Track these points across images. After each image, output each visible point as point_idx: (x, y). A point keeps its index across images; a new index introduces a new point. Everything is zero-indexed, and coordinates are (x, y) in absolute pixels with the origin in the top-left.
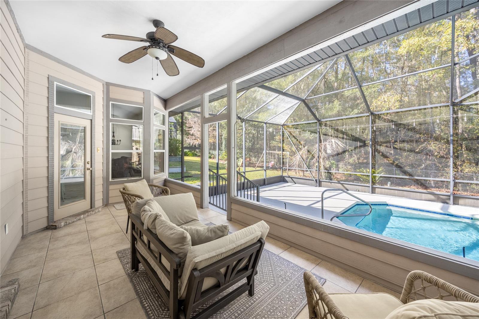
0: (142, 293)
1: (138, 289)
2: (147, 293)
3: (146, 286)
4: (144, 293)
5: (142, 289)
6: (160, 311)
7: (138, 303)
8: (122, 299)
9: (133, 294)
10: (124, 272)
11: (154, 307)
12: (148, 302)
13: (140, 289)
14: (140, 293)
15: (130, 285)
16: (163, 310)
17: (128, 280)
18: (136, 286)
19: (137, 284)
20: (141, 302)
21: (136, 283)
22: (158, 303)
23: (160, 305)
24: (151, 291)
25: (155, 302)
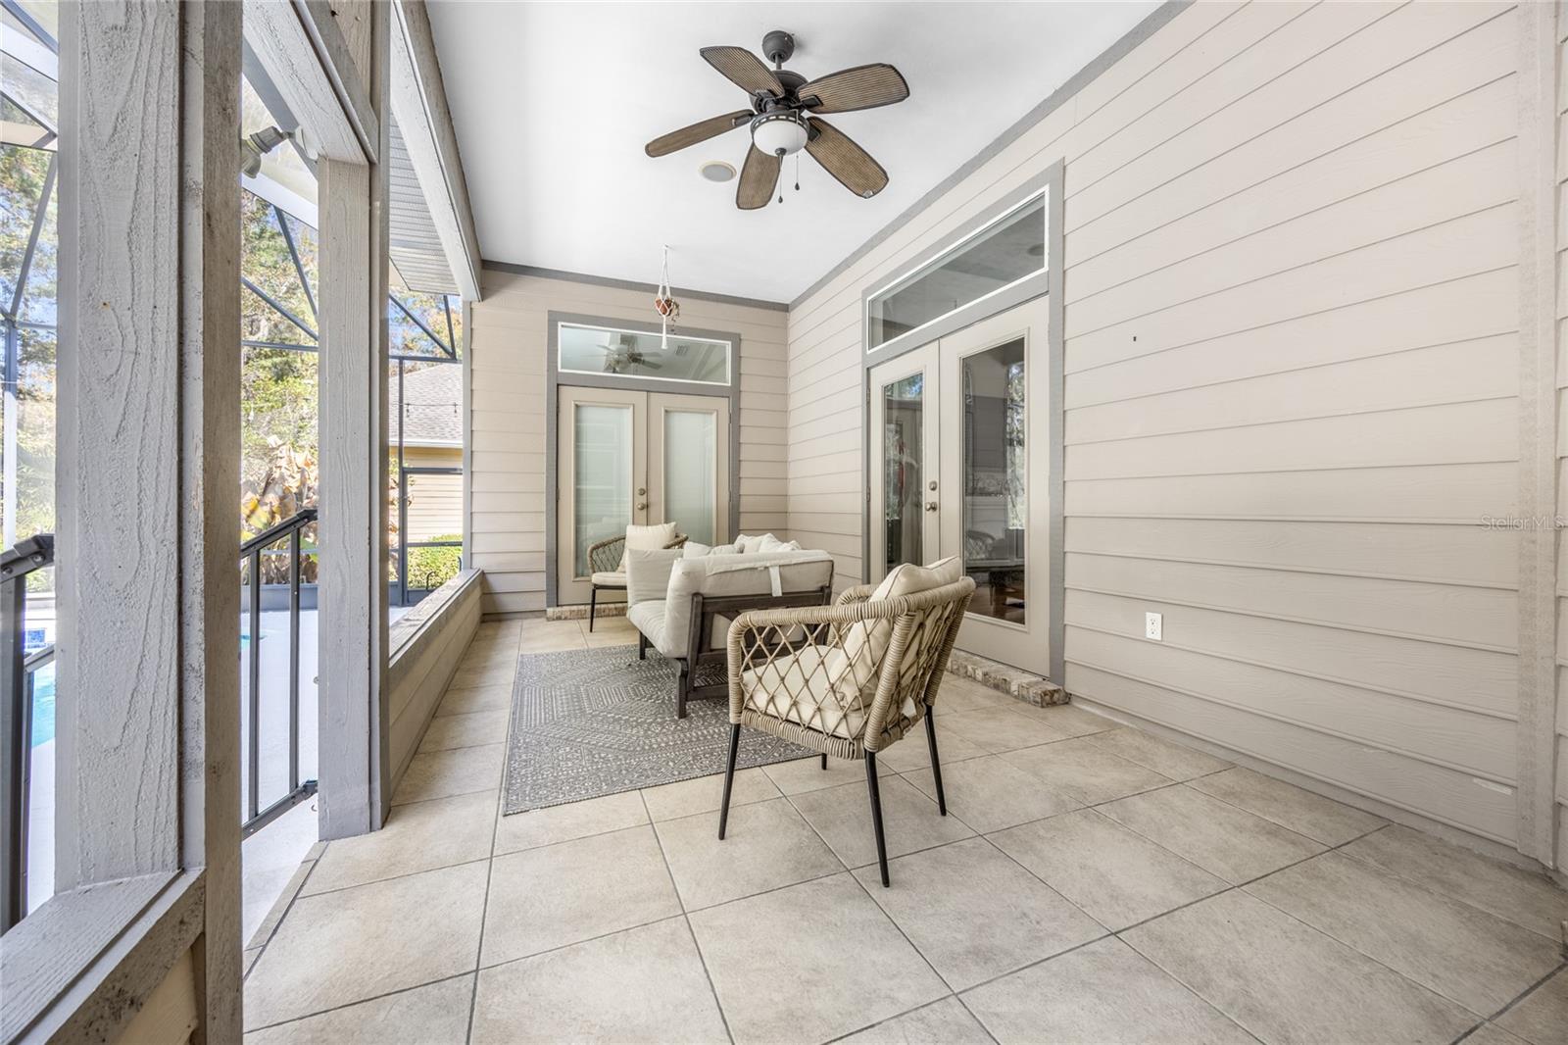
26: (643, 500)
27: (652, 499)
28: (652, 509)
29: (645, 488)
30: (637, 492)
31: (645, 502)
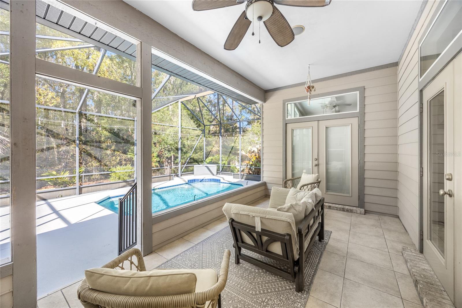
0: (314, 268)
1: (313, 272)
2: (311, 265)
3: (307, 269)
4: (312, 266)
5: (311, 270)
6: (314, 252)
7: (321, 265)
8: (327, 276)
9: (319, 273)
10: (309, 299)
11: (315, 256)
12: (315, 260)
13: (312, 271)
14: (314, 269)
15: (315, 281)
16: (313, 252)
17: (313, 288)
18: (312, 275)
19: (310, 276)
20: (319, 263)
21: (310, 278)
22: (311, 256)
23: (311, 255)
24: (307, 264)
25: (312, 258)
26: (316, 162)
27: (320, 162)
28: (320, 166)
29: (317, 158)
30: (314, 160)
31: (317, 163)
